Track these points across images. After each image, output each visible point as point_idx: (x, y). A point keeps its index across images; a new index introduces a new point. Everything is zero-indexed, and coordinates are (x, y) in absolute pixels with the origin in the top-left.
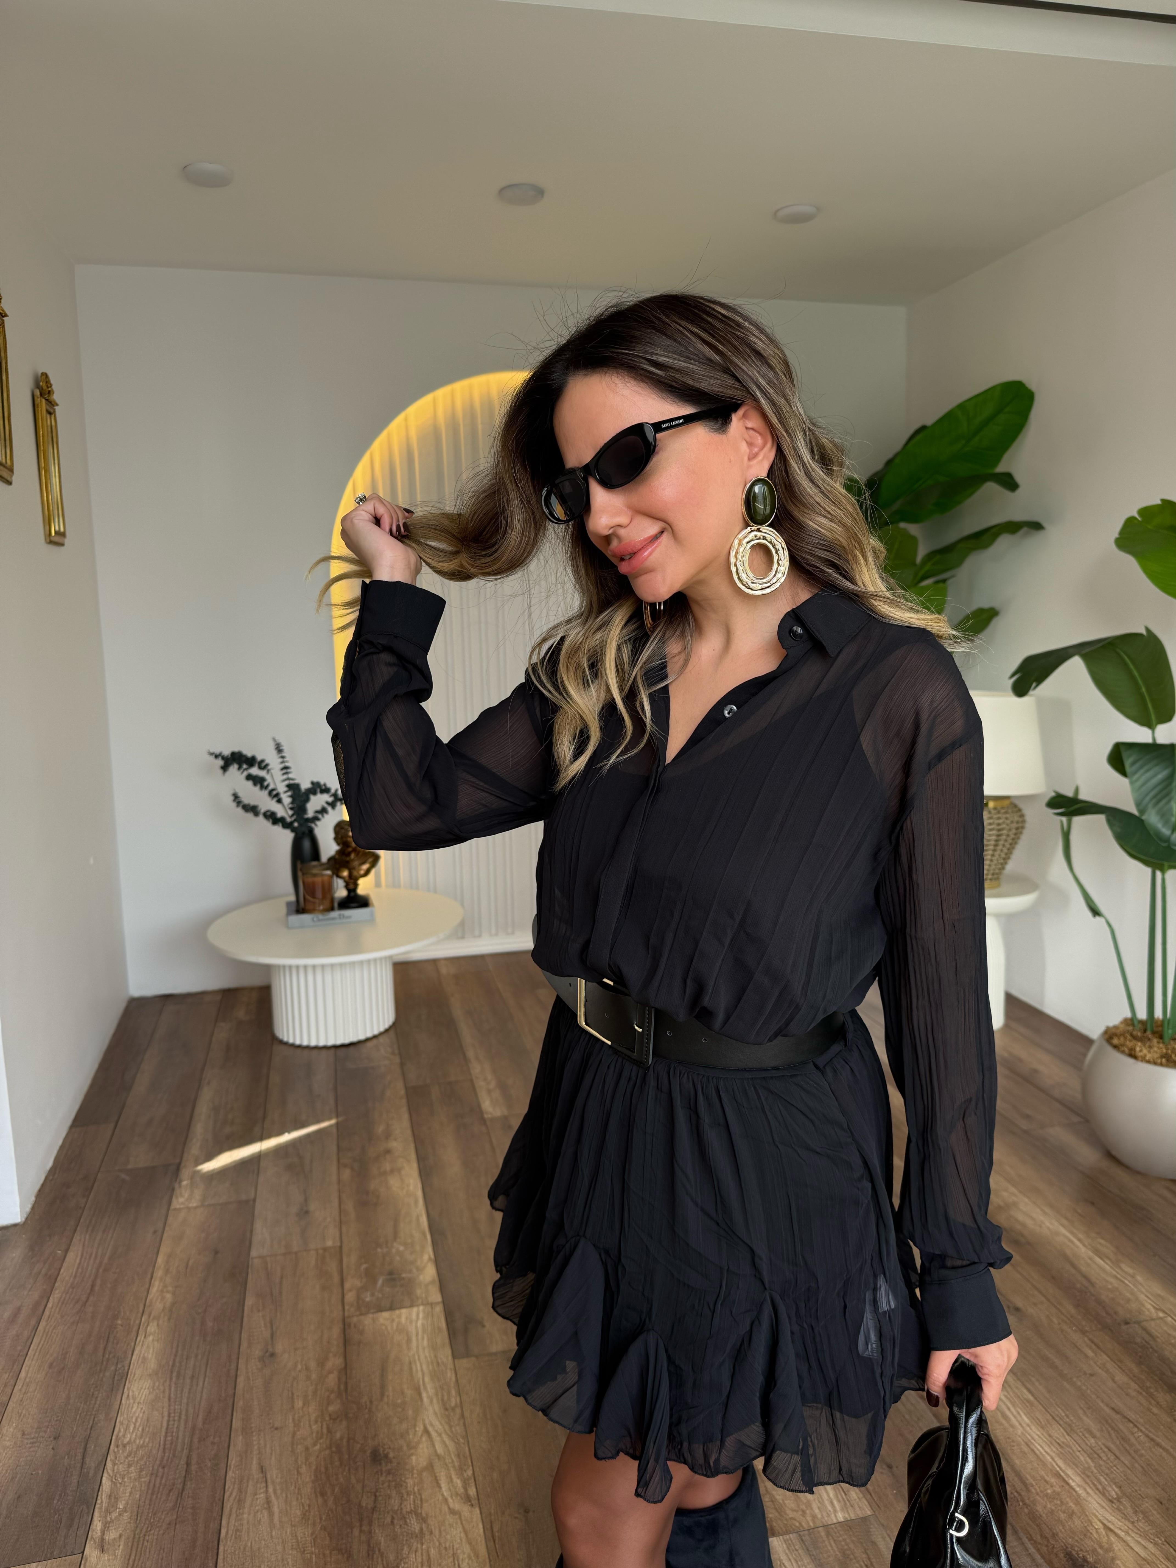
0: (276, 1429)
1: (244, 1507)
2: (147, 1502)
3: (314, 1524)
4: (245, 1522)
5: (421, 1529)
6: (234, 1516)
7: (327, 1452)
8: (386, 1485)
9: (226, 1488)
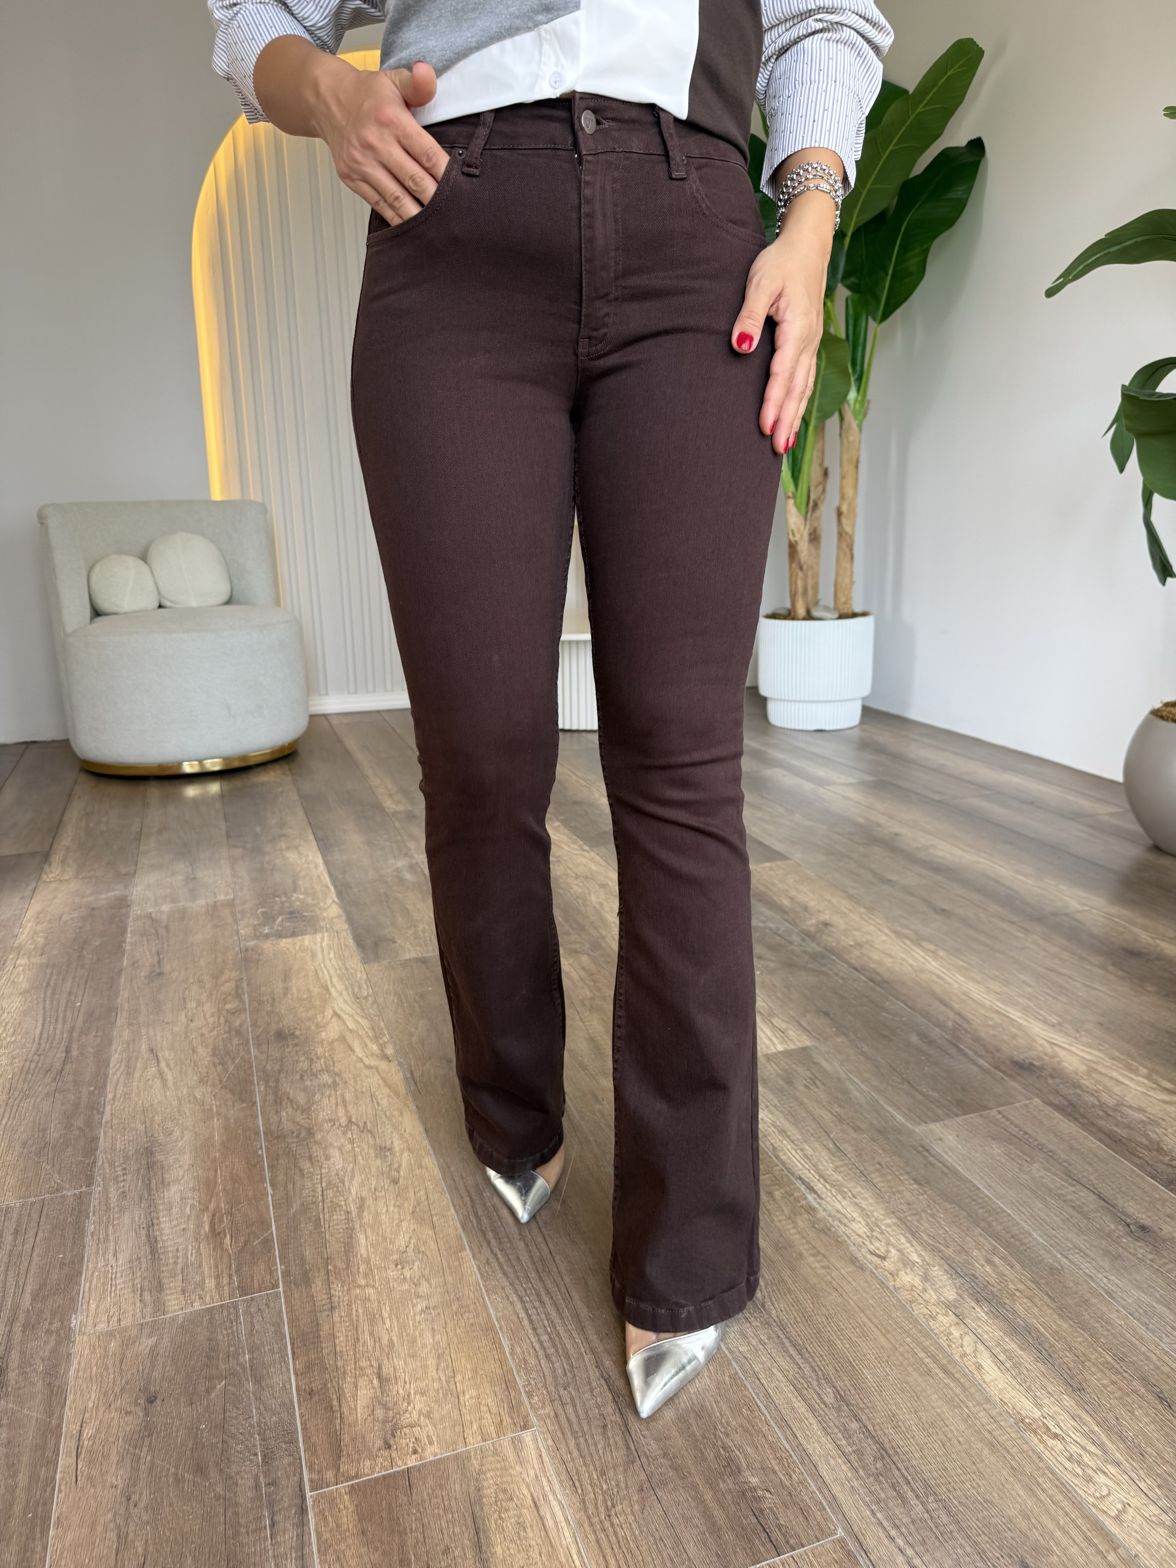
0: (167, 1023)
1: (133, 1078)
2: (21, 1079)
3: (214, 1085)
4: (135, 1088)
5: (335, 1082)
6: (121, 1085)
7: (225, 1036)
8: (293, 1054)
9: (111, 1065)
